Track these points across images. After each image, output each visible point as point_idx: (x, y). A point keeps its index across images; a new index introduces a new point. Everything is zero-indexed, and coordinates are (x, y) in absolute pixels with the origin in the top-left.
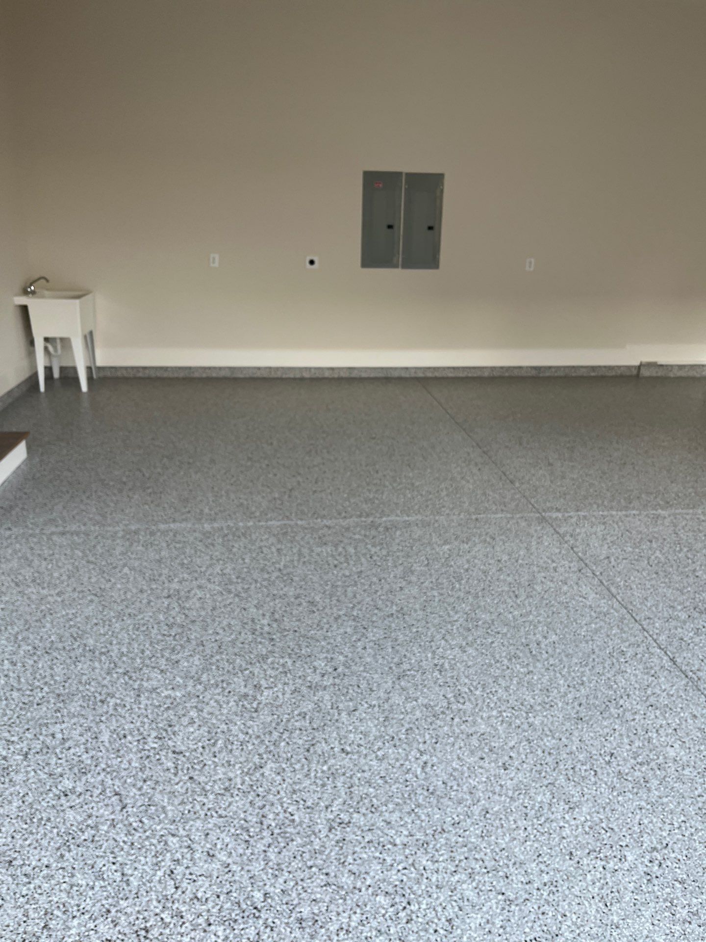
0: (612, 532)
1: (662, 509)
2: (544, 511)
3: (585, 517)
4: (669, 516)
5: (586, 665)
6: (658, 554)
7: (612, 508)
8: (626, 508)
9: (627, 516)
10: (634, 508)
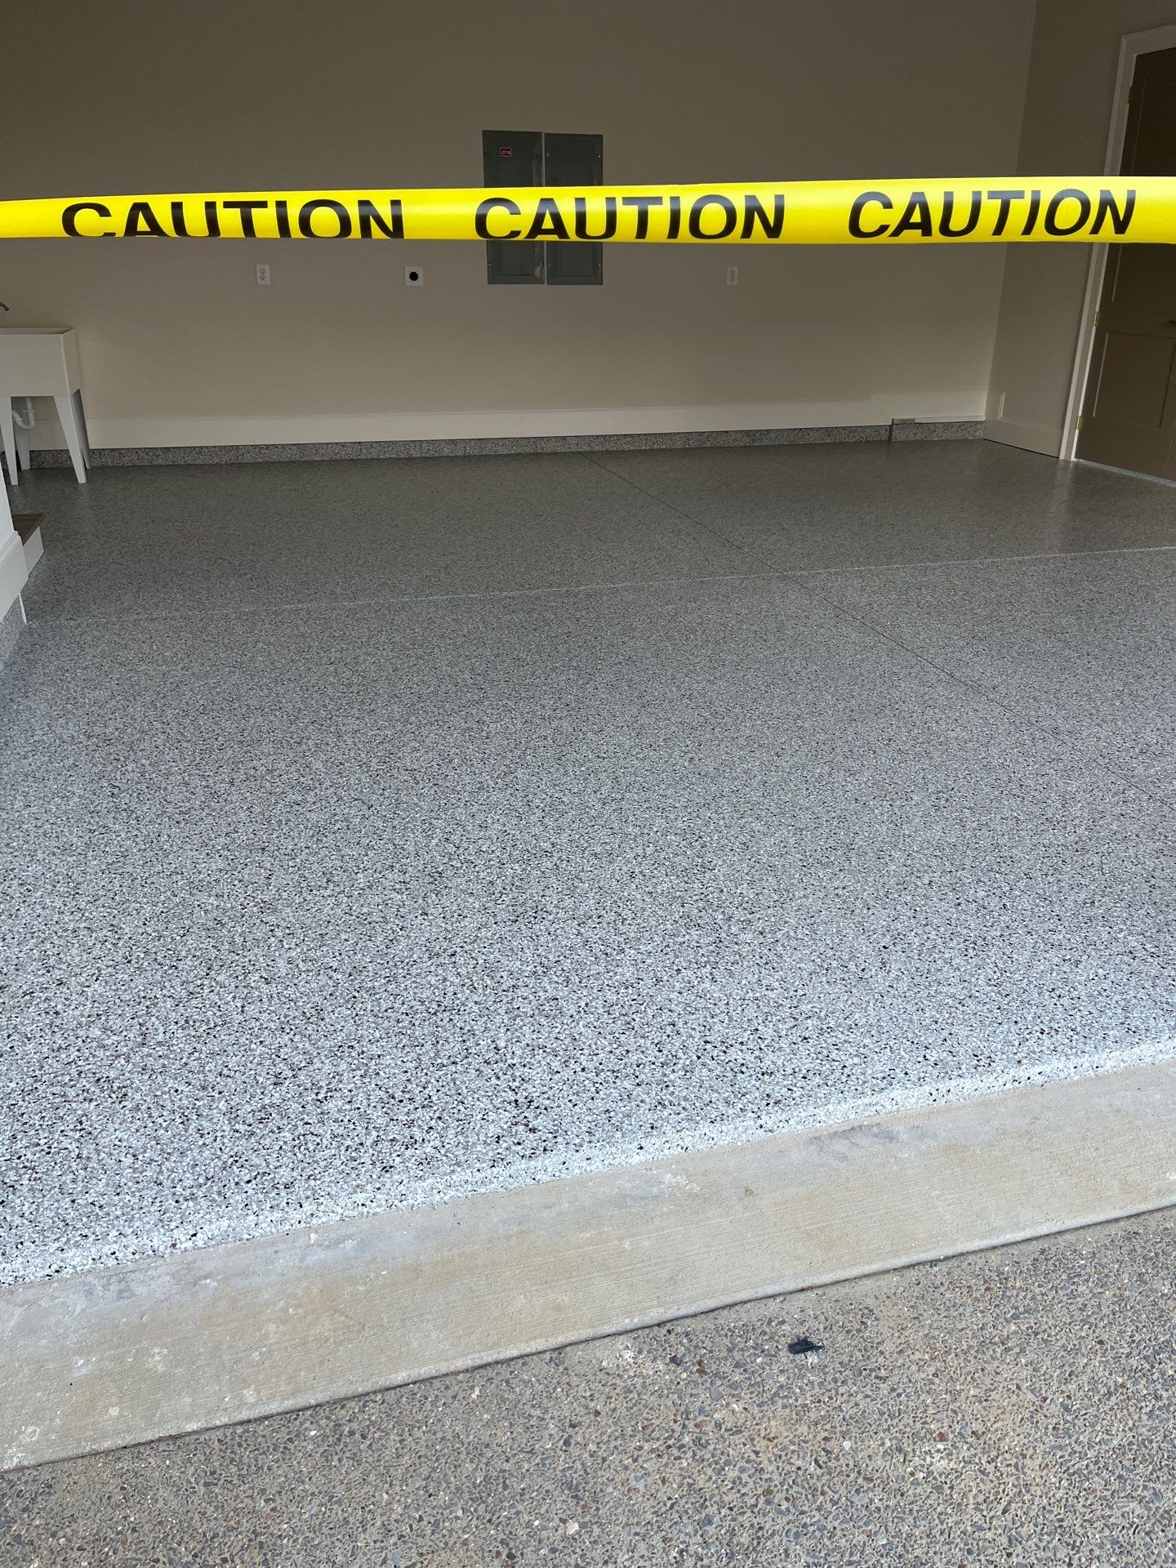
0: (873, 584)
1: (932, 561)
2: (785, 570)
3: (837, 573)
4: (940, 567)
5: (856, 684)
6: (928, 598)
7: (868, 564)
8: (888, 563)
9: (889, 569)
10: (896, 563)
